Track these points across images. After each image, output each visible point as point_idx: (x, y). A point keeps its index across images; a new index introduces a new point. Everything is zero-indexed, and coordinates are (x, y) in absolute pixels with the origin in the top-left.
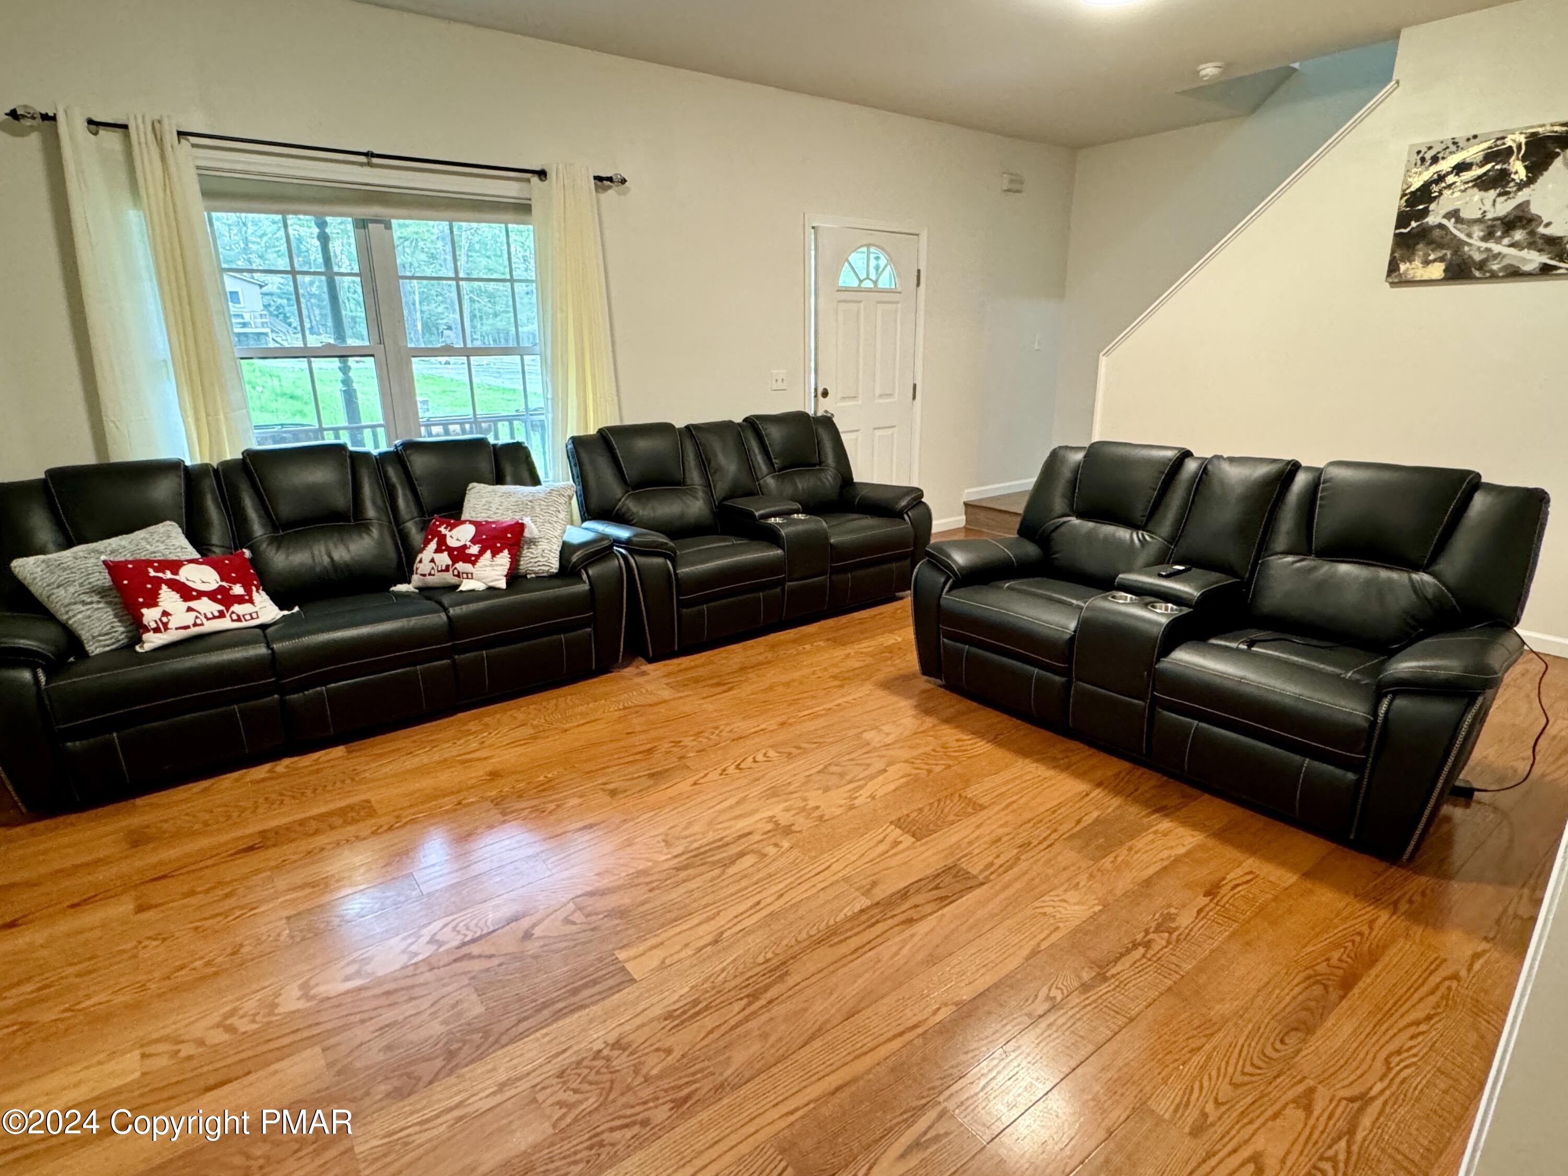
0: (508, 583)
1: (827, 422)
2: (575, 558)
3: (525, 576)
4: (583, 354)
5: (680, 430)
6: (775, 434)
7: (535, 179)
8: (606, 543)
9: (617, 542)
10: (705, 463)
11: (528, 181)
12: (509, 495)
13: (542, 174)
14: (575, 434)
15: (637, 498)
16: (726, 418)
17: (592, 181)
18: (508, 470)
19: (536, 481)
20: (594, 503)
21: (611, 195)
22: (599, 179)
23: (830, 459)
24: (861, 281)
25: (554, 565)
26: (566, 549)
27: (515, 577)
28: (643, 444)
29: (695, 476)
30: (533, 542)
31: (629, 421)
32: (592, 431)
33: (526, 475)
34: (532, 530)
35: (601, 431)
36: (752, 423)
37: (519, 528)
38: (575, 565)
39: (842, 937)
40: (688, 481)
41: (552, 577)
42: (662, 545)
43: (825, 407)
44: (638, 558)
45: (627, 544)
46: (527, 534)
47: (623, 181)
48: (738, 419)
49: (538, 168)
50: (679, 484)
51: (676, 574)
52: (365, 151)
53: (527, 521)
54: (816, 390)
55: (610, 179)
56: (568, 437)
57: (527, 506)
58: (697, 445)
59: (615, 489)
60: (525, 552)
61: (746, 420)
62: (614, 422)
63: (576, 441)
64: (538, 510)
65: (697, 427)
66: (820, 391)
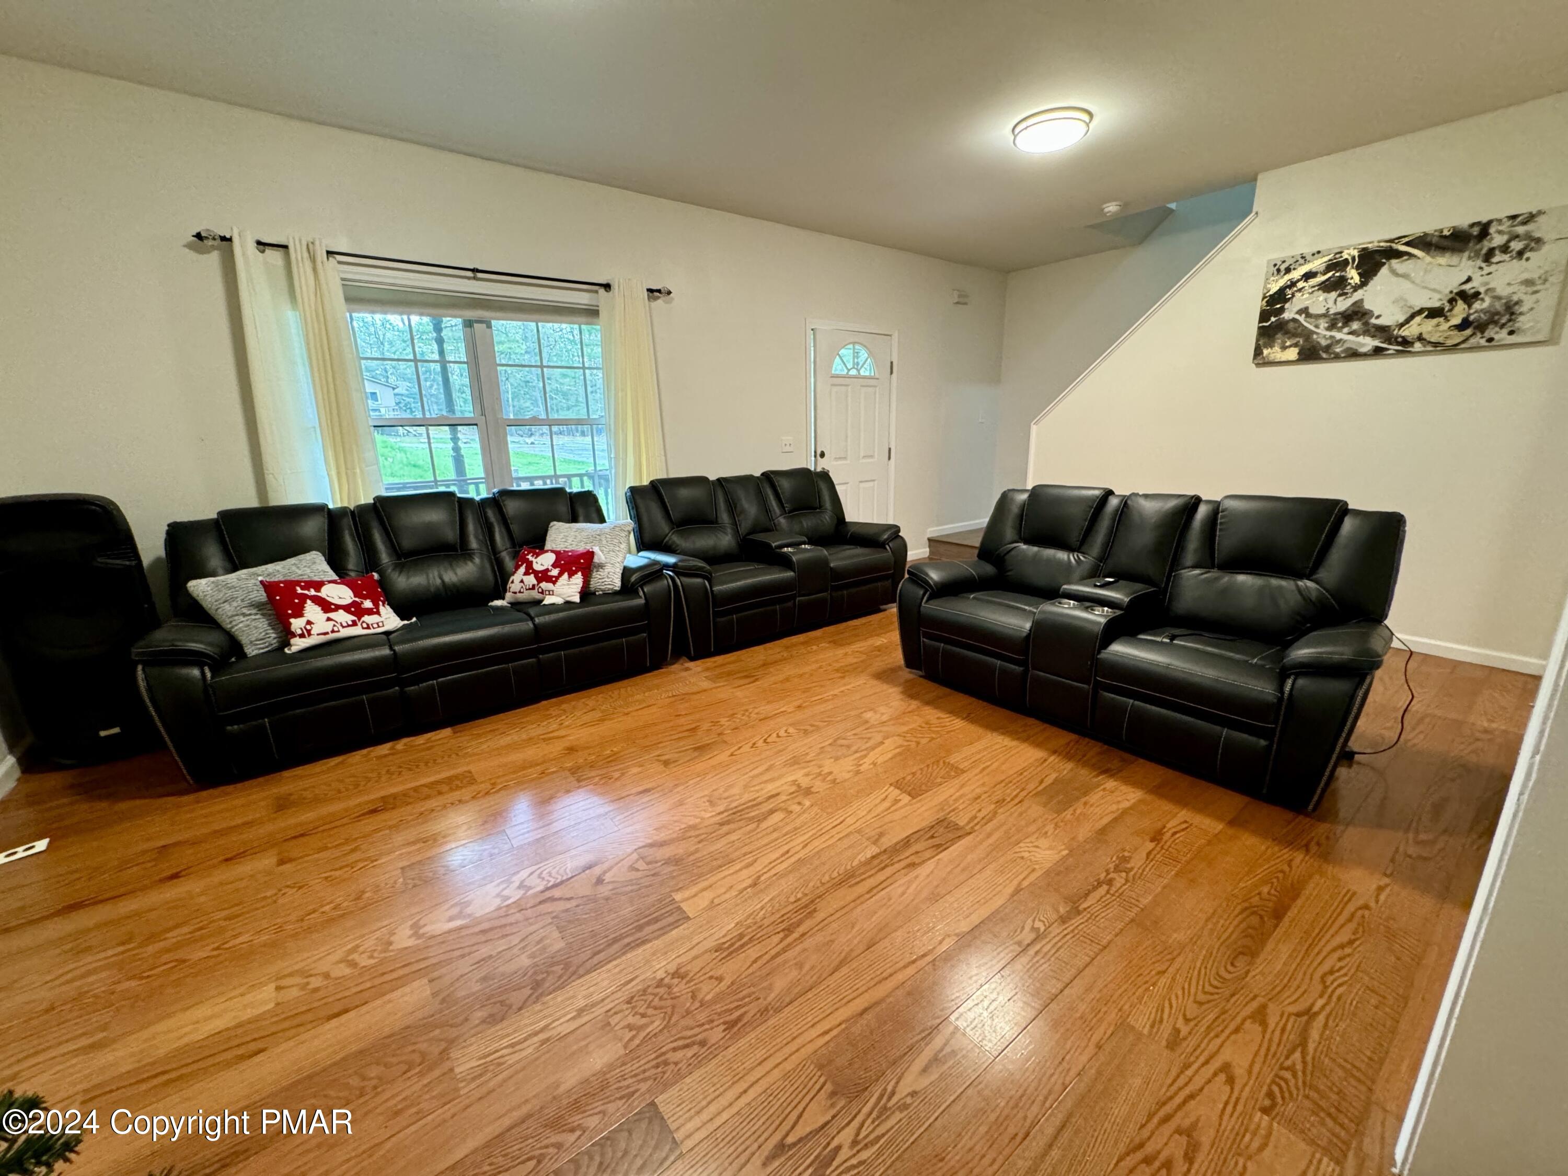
0: (581, 598)
1: (825, 476)
2: (633, 579)
3: (594, 593)
4: (638, 423)
5: (713, 481)
6: (785, 485)
7: (602, 291)
8: (657, 567)
9: (667, 566)
10: (732, 507)
11: (597, 292)
12: (582, 530)
13: (607, 287)
14: (633, 485)
15: (681, 533)
16: (748, 473)
17: (646, 293)
18: (581, 511)
19: (602, 520)
20: (647, 537)
21: (660, 303)
22: (650, 291)
23: (828, 504)
24: (849, 370)
25: (617, 584)
26: (627, 572)
27: (586, 593)
28: (684, 493)
29: (725, 517)
30: (601, 566)
31: (674, 475)
32: (646, 482)
33: (594, 515)
34: (599, 557)
35: (652, 482)
36: (768, 477)
37: (590, 555)
38: (633, 584)
39: (858, 879)
40: (720, 521)
41: (616, 593)
42: (701, 569)
43: (823, 465)
44: (684, 579)
45: (673, 567)
46: (596, 560)
47: (669, 293)
48: (757, 474)
49: (605, 282)
50: (712, 523)
51: (712, 591)
52: (472, 267)
53: (596, 549)
54: (815, 452)
55: (659, 291)
56: (627, 487)
57: (597, 538)
58: (726, 493)
59: (664, 527)
60: (594, 574)
61: (763, 474)
62: (661, 475)
63: (633, 490)
64: (604, 542)
65: (725, 479)
66: (819, 453)
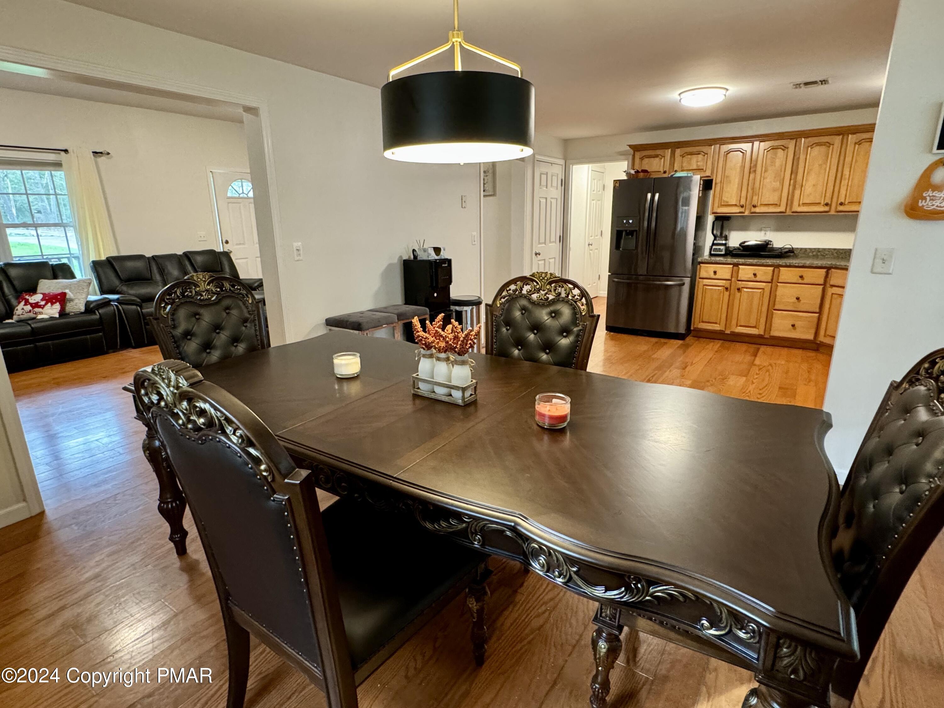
0: (60, 315)
1: (227, 255)
2: (92, 306)
3: (68, 314)
4: (95, 226)
5: (149, 258)
6: (199, 259)
7: (63, 153)
8: (107, 300)
9: (114, 300)
10: (162, 271)
11: (59, 153)
12: (60, 283)
13: (66, 151)
14: (95, 259)
15: (128, 286)
16: (173, 253)
17: (92, 154)
18: (60, 274)
19: (73, 276)
20: (105, 288)
21: (102, 160)
22: (95, 153)
23: (227, 269)
24: (240, 194)
25: (83, 309)
26: (88, 304)
27: (63, 313)
28: (130, 264)
29: (158, 277)
30: (71, 300)
31: (124, 253)
32: (103, 258)
33: (69, 275)
34: (70, 295)
35: (107, 258)
36: (188, 255)
37: (64, 294)
38: (92, 308)
40: (154, 278)
41: (82, 313)
42: (134, 300)
43: (227, 248)
44: (125, 307)
45: (117, 300)
46: (67, 297)
47: (108, 154)
48: (180, 253)
49: (64, 149)
50: (149, 280)
51: (142, 312)
53: (67, 291)
54: (222, 241)
55: (101, 153)
56: (91, 261)
57: (69, 287)
58: (157, 264)
59: (116, 282)
60: (68, 304)
61: (184, 253)
62: (115, 254)
63: (94, 262)
64: (73, 288)
65: (156, 256)
66: (224, 241)
